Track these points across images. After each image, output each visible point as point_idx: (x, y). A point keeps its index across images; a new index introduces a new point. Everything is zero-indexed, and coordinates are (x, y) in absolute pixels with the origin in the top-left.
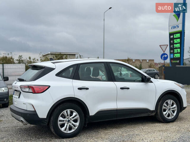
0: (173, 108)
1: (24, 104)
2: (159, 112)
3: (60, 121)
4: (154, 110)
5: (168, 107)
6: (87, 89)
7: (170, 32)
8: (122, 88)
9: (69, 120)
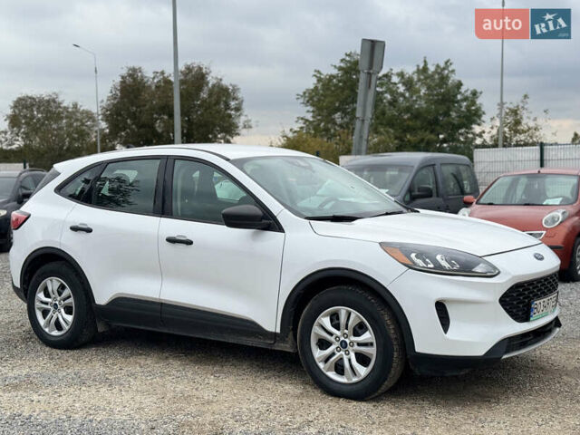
0: (359, 344)
4: (278, 331)
6: (89, 231)
8: (171, 240)
9: (56, 304)
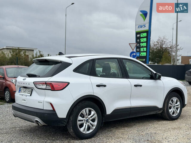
0: (177, 106)
1: (39, 102)
2: (165, 109)
3: (79, 121)
4: (162, 107)
5: (173, 104)
7: (136, 31)
9: (87, 120)
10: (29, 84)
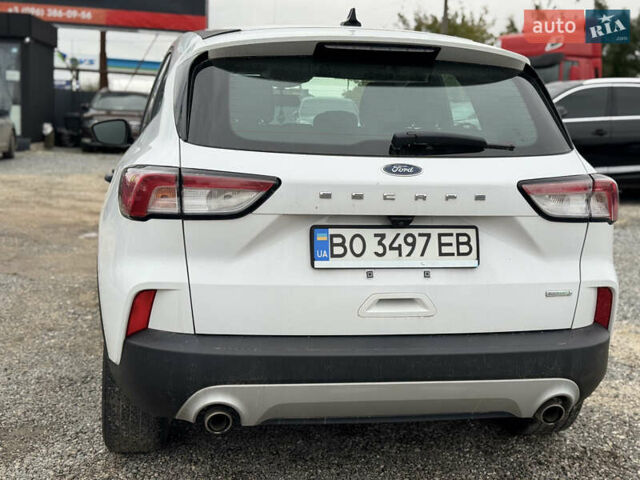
1: (548, 295)
10: (480, 198)
